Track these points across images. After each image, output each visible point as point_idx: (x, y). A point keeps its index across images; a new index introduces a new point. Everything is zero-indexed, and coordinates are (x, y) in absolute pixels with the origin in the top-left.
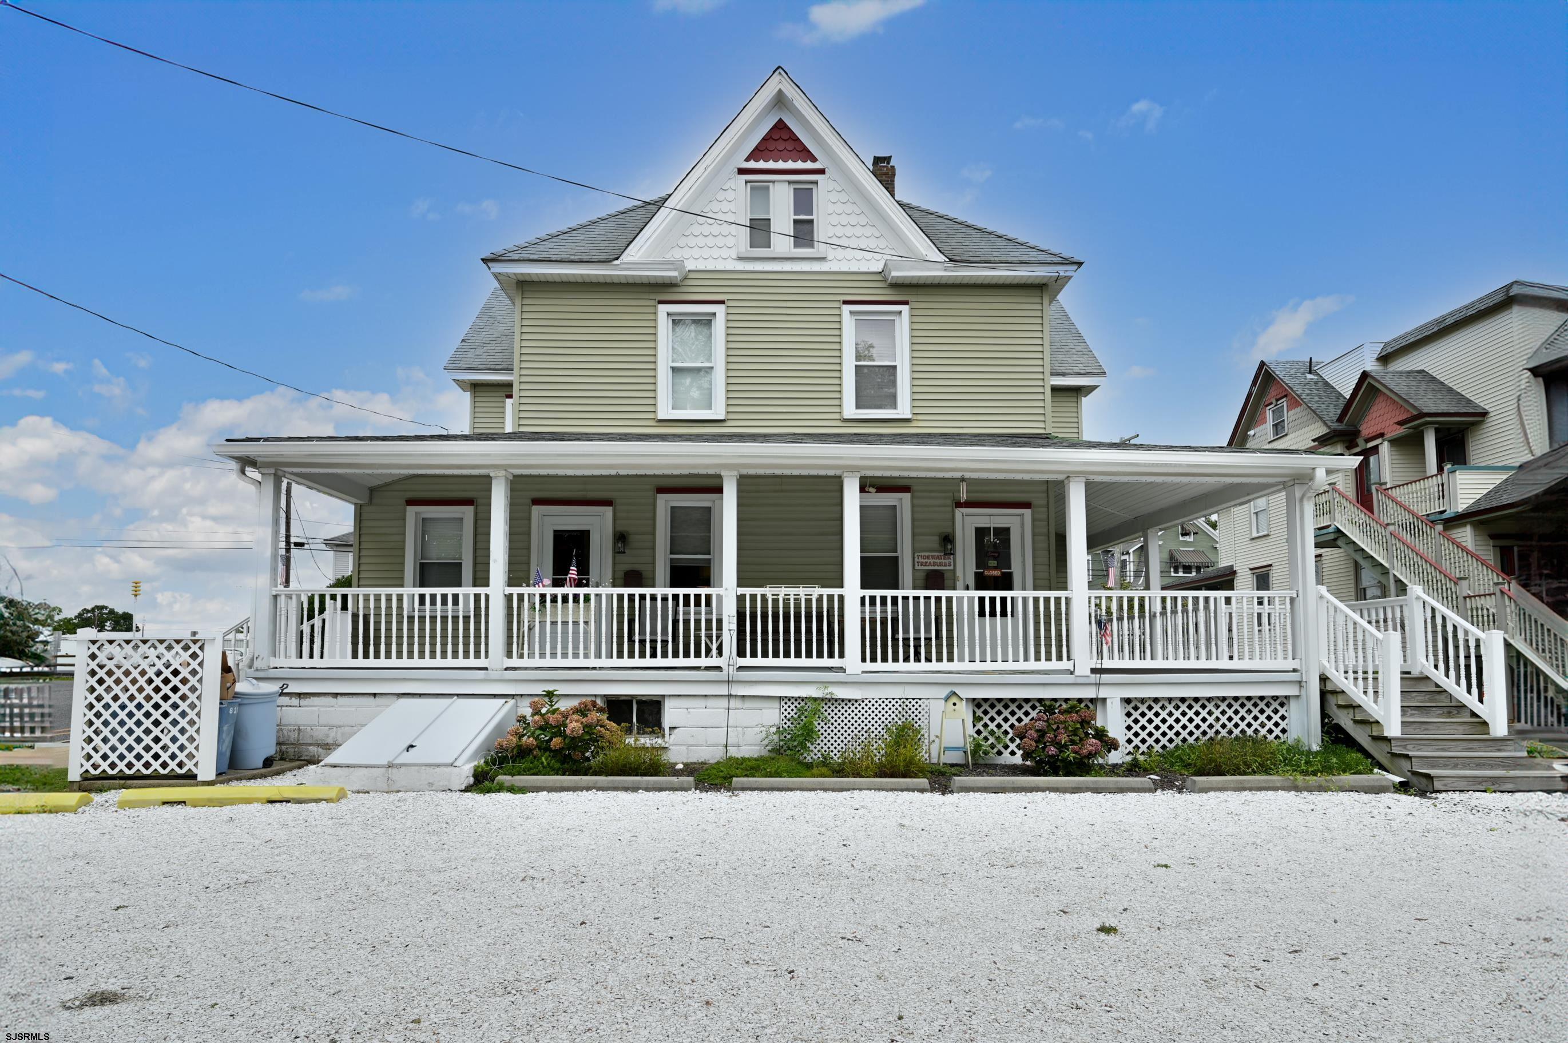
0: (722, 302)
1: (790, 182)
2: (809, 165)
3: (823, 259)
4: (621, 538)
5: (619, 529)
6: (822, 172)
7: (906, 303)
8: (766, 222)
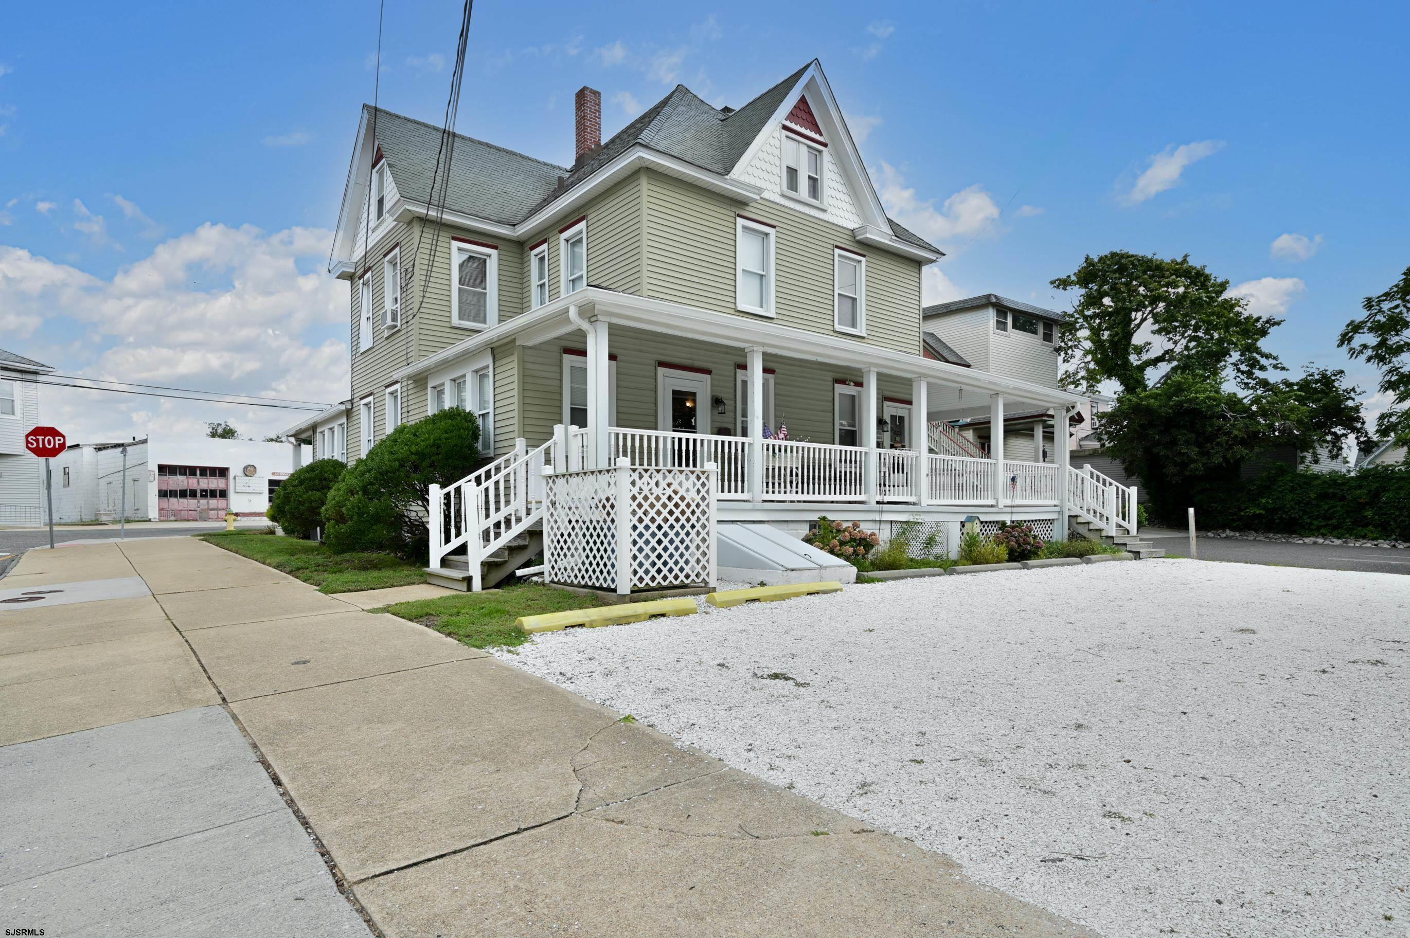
0: (774, 227)
1: (809, 147)
2: (817, 137)
3: (824, 211)
4: (717, 402)
5: (714, 394)
6: (825, 145)
7: (864, 256)
8: (794, 172)
